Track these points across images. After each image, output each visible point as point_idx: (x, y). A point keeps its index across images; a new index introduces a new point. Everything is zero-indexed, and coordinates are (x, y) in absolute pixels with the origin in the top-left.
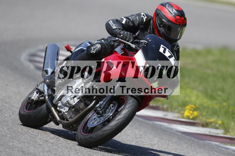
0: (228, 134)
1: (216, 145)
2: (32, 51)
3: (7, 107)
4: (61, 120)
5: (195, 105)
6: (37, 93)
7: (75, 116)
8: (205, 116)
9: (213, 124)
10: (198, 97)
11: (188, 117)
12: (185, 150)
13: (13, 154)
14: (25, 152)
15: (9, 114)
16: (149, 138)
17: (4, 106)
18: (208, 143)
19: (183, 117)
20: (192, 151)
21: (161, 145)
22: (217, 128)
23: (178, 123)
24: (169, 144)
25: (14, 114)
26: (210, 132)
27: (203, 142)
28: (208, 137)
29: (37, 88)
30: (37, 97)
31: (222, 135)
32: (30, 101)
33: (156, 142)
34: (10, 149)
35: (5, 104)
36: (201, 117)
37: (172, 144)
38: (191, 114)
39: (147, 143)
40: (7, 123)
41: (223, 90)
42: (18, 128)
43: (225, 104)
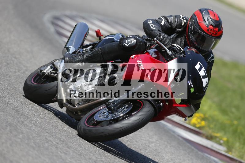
0: (230, 153)
1: (214, 161)
2: (57, 13)
3: (15, 62)
4: (67, 104)
5: (204, 115)
6: (51, 68)
7: (84, 104)
8: (212, 128)
9: (218, 139)
10: (210, 107)
11: (194, 125)
12: (181, 157)
13: (7, 110)
14: (19, 111)
15: (15, 70)
16: (148, 134)
17: (12, 60)
18: (207, 157)
19: (189, 124)
20: (189, 160)
21: (158, 145)
22: (221, 144)
23: (183, 127)
24: (167, 146)
25: (20, 71)
26: (212, 146)
27: (202, 154)
28: (209, 150)
29: (53, 63)
30: (50, 71)
31: (223, 153)
32: (41, 74)
33: (154, 140)
34: (5, 104)
35: (13, 59)
36: (207, 129)
37: (170, 147)
38: (199, 123)
39: (144, 139)
40: (10, 78)
41: (237, 108)
42: (19, 86)
43: (235, 122)
